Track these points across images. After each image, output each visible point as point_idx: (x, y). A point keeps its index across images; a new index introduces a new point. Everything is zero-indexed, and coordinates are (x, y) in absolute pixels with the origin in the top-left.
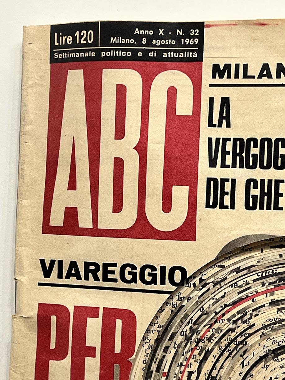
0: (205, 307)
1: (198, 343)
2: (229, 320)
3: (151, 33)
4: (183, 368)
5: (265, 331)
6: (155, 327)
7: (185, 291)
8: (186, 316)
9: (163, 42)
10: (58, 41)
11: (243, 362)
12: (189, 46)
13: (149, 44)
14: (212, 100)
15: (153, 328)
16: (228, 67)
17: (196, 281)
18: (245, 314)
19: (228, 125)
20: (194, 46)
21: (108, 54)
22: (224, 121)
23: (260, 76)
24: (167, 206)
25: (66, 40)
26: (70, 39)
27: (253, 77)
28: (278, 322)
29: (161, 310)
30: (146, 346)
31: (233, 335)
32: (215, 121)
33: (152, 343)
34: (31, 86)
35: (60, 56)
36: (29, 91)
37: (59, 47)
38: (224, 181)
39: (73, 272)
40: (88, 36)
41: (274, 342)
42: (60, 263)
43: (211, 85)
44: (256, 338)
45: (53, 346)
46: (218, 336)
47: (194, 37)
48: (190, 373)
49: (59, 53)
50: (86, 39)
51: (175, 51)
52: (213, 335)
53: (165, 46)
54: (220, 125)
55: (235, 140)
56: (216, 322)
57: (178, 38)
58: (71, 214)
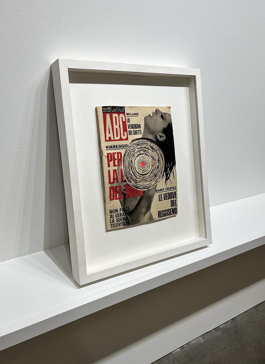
0: (130, 150)
1: (129, 156)
2: (132, 152)
3: (118, 108)
5: (137, 153)
6: (124, 154)
7: (127, 148)
8: (127, 152)
10: (104, 109)
11: (135, 157)
13: (118, 110)
14: (127, 119)
16: (128, 113)
17: (128, 146)
18: (134, 150)
21: (113, 111)
22: (129, 122)
26: (106, 109)
27: (132, 115)
28: (138, 151)
29: (124, 151)
31: (133, 154)
34: (100, 117)
39: (111, 147)
43: (127, 116)
45: (110, 159)
46: (131, 154)
47: (123, 109)
49: (104, 111)
50: (109, 109)
51: (121, 111)
55: (131, 125)
57: (121, 109)
58: (110, 138)
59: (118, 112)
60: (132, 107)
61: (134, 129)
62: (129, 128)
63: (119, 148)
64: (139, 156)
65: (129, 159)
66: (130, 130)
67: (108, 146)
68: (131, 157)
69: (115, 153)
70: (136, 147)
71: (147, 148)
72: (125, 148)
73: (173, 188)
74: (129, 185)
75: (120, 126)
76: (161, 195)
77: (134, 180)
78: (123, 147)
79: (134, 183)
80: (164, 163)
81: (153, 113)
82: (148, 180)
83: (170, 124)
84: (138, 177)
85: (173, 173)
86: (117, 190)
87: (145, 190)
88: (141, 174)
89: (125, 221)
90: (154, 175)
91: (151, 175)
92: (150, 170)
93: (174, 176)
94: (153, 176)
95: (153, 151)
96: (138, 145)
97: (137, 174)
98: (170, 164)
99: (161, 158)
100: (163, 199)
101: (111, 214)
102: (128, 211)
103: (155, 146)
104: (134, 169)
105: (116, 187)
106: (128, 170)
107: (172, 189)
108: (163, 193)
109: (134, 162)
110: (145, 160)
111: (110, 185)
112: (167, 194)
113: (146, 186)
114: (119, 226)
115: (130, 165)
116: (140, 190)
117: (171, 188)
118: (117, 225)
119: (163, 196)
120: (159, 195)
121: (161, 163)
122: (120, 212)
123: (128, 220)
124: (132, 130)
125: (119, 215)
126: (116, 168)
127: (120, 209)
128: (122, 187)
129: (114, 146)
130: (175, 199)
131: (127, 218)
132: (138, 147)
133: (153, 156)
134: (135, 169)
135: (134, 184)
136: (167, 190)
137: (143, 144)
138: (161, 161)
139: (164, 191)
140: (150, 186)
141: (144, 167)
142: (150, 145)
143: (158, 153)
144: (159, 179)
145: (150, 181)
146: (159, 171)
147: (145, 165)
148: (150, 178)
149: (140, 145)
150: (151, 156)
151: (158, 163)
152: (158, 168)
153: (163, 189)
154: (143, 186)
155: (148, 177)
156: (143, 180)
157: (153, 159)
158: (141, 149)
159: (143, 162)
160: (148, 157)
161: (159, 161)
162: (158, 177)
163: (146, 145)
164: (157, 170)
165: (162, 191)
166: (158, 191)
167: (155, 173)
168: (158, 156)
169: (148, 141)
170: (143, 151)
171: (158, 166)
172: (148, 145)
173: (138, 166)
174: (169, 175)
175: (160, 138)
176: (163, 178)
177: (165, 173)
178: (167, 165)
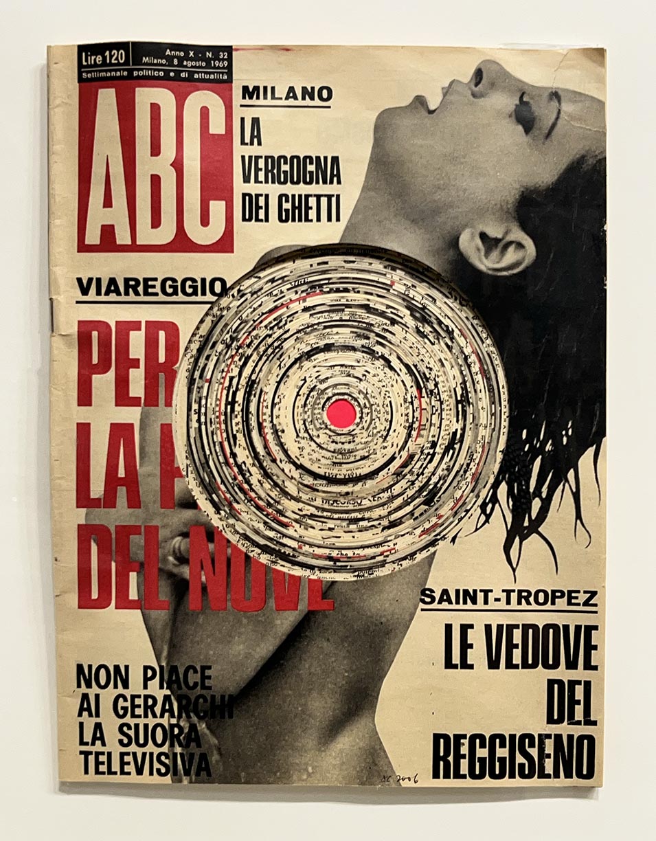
0: (244, 316)
1: (238, 350)
2: (266, 327)
3: (182, 54)
4: (224, 374)
5: (299, 335)
6: (197, 338)
7: (224, 302)
8: (226, 325)
9: (194, 63)
10: (86, 61)
11: (280, 365)
12: (219, 68)
13: (180, 64)
14: (243, 119)
15: (194, 339)
16: (256, 88)
17: (235, 291)
18: (281, 321)
19: (259, 144)
20: (223, 68)
21: (141, 73)
22: (256, 140)
23: (287, 98)
24: (205, 221)
25: (95, 60)
26: (99, 59)
27: (281, 99)
28: (311, 326)
29: (202, 321)
30: (189, 356)
31: (270, 341)
32: (247, 140)
33: (195, 352)
34: (58, 106)
35: (89, 75)
36: (56, 110)
37: (88, 66)
38: (258, 196)
39: (113, 288)
40: (119, 56)
41: (308, 344)
42: (99, 280)
43: (241, 106)
44: (291, 341)
45: (95, 360)
46: (256, 342)
47: (223, 60)
48: (232, 378)
49: (87, 72)
50: (117, 59)
51: (205, 73)
52: (252, 341)
53: (195, 67)
54: (252, 144)
55: (267, 158)
56: (254, 329)
57: (208, 61)
58: (108, 232)
59: (177, 78)
60: (287, 49)
61: (289, 189)
62: (246, 180)
63: (162, 298)
64: (312, 358)
65: (236, 372)
66: (253, 188)
67: (90, 280)
68: (255, 357)
69: (136, 326)
70: (294, 297)
71: (382, 314)
72: (209, 297)
73: (570, 596)
74: (211, 534)
75: (178, 165)
76: (465, 628)
77: (258, 507)
78: (195, 293)
79: (261, 526)
80: (505, 423)
81: (446, 92)
82: (369, 519)
83: (591, 161)
84: (291, 488)
85: (576, 496)
86: (133, 549)
87: (339, 577)
88: (321, 472)
89: (178, 750)
90: (421, 489)
91: (397, 489)
92: (393, 459)
93: (578, 516)
94: (413, 498)
95: (423, 335)
96: (315, 287)
97: (288, 467)
98: (553, 435)
99: (480, 386)
100: (478, 655)
101: (84, 689)
102: (198, 690)
103: (444, 307)
104: (270, 437)
105: (125, 532)
106: (218, 438)
107: (561, 603)
108: (479, 620)
109: (270, 389)
110: (362, 386)
111: (81, 516)
112: (511, 628)
113: (350, 553)
114: (140, 771)
115: (238, 408)
116: (298, 572)
117: (554, 595)
118: (123, 764)
119: (477, 637)
120: (449, 628)
121: (484, 418)
122: (145, 687)
123: (199, 745)
124: (274, 190)
125: (134, 706)
126: (131, 415)
127: (146, 668)
128: (163, 533)
129: (131, 285)
130: (580, 674)
131: (193, 737)
132: (311, 302)
133: (422, 368)
134: (278, 437)
135: (257, 532)
136: (519, 603)
137: (350, 286)
138: (480, 405)
139: (492, 605)
140: (381, 558)
141: (345, 430)
142: (407, 295)
143: (462, 352)
144: (457, 521)
145: (389, 527)
146: (462, 472)
147: (358, 420)
148: (389, 510)
149: (328, 292)
150: (407, 366)
151: (460, 417)
152: (451, 451)
153: (481, 591)
154: (327, 552)
155: (374, 497)
156: (329, 514)
157: (419, 388)
158: (335, 316)
159: (346, 397)
160: (387, 370)
161: (463, 406)
162: (452, 509)
163: (371, 294)
164: (447, 459)
165: (474, 602)
166: (440, 602)
167: (430, 479)
168: (461, 372)
169: (394, 269)
170: (352, 332)
171: (455, 433)
172: (388, 290)
173: (304, 424)
174: (536, 504)
175: (483, 253)
176: (487, 521)
177: (503, 488)
178: (524, 437)
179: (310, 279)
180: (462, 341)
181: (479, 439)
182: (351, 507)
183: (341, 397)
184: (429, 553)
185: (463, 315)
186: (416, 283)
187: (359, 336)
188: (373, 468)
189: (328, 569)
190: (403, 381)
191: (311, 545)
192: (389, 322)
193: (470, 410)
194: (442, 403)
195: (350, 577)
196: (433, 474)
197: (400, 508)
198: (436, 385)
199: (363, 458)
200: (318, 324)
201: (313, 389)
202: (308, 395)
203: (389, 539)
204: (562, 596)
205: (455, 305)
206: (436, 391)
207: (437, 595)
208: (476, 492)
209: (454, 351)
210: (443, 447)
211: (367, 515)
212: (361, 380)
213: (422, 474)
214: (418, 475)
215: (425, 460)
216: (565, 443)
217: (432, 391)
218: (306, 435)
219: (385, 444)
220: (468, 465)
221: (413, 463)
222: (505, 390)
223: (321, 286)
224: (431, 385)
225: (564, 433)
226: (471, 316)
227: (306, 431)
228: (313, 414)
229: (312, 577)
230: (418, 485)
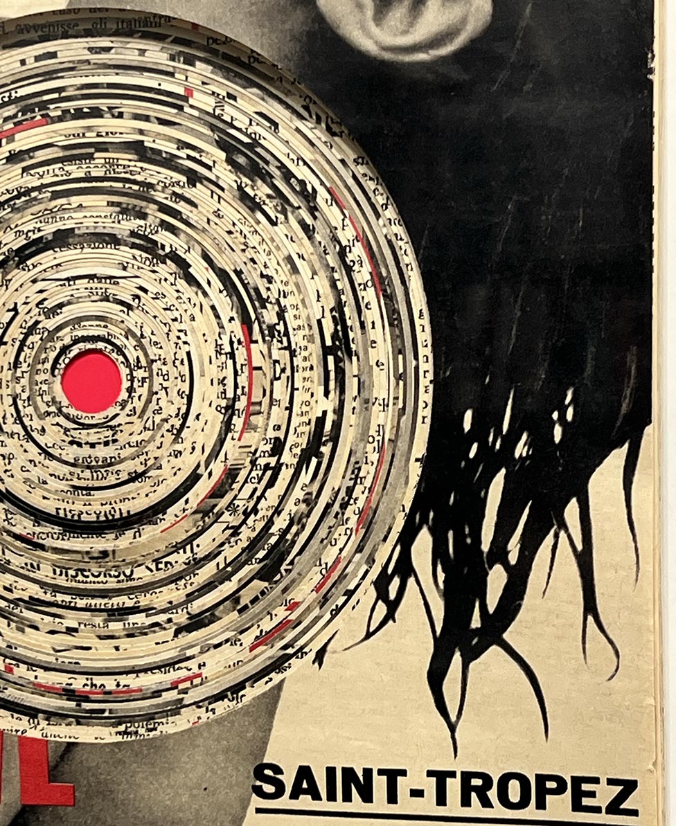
41: (19, 233)
64: (29, 263)
71: (169, 162)
73: (579, 789)
82: (147, 610)
85: (585, 561)
87: (86, 734)
88: (49, 507)
90: (254, 545)
91: (204, 544)
92: (194, 478)
93: (590, 606)
95: (253, 205)
96: (31, 109)
98: (532, 420)
99: (373, 314)
103: (294, 140)
110: (133, 319)
113: (109, 683)
117: (543, 787)
121: (381, 385)
132: (24, 140)
133: (253, 278)
136: (466, 802)
137: (102, 103)
138: (374, 355)
139: (406, 804)
140: (172, 695)
141: (99, 418)
142: (219, 118)
143: (335, 239)
144: (328, 616)
145: (189, 628)
146: (336, 507)
147: (124, 395)
148: (190, 589)
149: (60, 119)
150: (222, 275)
151: (332, 384)
152: (314, 461)
153: (381, 772)
154: (61, 679)
155: (157, 561)
156: (68, 598)
157: (247, 323)
158: (76, 171)
159: (100, 345)
160: (182, 284)
161: (338, 361)
162: (317, 589)
163: (147, 119)
164: (305, 478)
165: (367, 797)
166: (294, 796)
167: (270, 522)
168: (333, 284)
169: (190, 61)
170: (111, 204)
171: (321, 421)
172: (181, 108)
173: (15, 404)
174: (497, 579)
175: (370, 13)
176: (390, 616)
177: (423, 543)
178: (467, 426)
179: (22, 92)
180: (333, 214)
181: (372, 432)
182: (112, 584)
183: (89, 346)
184: (270, 685)
185: (335, 156)
186: (235, 88)
187: (125, 211)
188: (155, 498)
189: (65, 716)
190: (213, 308)
191: (31, 665)
192: (184, 179)
193: (351, 368)
194: (293, 354)
195: (106, 735)
196: (278, 511)
197: (209, 587)
198: (281, 315)
199: (135, 477)
200: (39, 189)
201: (31, 330)
202: (23, 343)
203: (189, 653)
204: (561, 789)
205: (318, 135)
206: (281, 328)
207: (288, 779)
208: (367, 550)
209: (318, 237)
210: (298, 451)
211: (144, 601)
212: (129, 307)
213: (255, 511)
214: (247, 514)
215: (260, 480)
216: (557, 438)
217: (272, 328)
218: (18, 428)
219: (178, 447)
220: (350, 491)
221: (236, 486)
222: (426, 321)
223: (43, 106)
224: (270, 316)
225: (555, 415)
226: (351, 156)
227: (19, 419)
228: (33, 383)
229: (34, 734)
230: (246, 534)
